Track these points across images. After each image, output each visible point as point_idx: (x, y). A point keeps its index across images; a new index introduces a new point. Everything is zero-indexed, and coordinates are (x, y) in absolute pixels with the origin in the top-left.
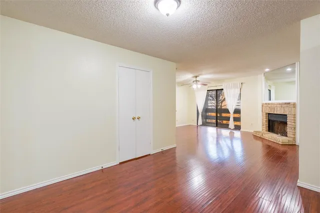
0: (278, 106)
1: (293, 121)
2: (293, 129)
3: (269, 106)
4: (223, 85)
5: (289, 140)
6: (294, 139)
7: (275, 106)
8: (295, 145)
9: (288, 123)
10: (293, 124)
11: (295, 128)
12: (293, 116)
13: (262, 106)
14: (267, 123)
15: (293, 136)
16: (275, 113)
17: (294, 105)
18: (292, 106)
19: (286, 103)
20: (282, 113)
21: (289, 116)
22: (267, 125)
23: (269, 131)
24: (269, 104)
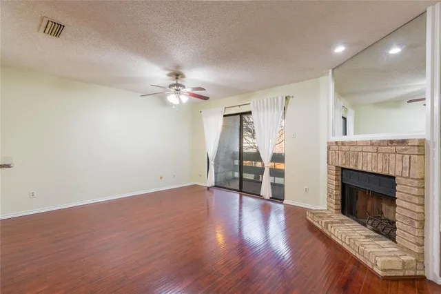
0: (370, 149)
1: (416, 200)
2: (416, 224)
3: (344, 148)
4: (252, 103)
5: (404, 263)
6: (421, 258)
7: (359, 149)
8: (423, 278)
9: (397, 202)
10: (418, 209)
11: (422, 223)
12: (416, 183)
13: (329, 149)
14: (339, 192)
15: (416, 249)
16: (360, 168)
17: (422, 146)
18: (416, 150)
19: (391, 142)
20: (379, 171)
21: (403, 181)
22: (340, 198)
23: (343, 212)
24: (343, 144)
